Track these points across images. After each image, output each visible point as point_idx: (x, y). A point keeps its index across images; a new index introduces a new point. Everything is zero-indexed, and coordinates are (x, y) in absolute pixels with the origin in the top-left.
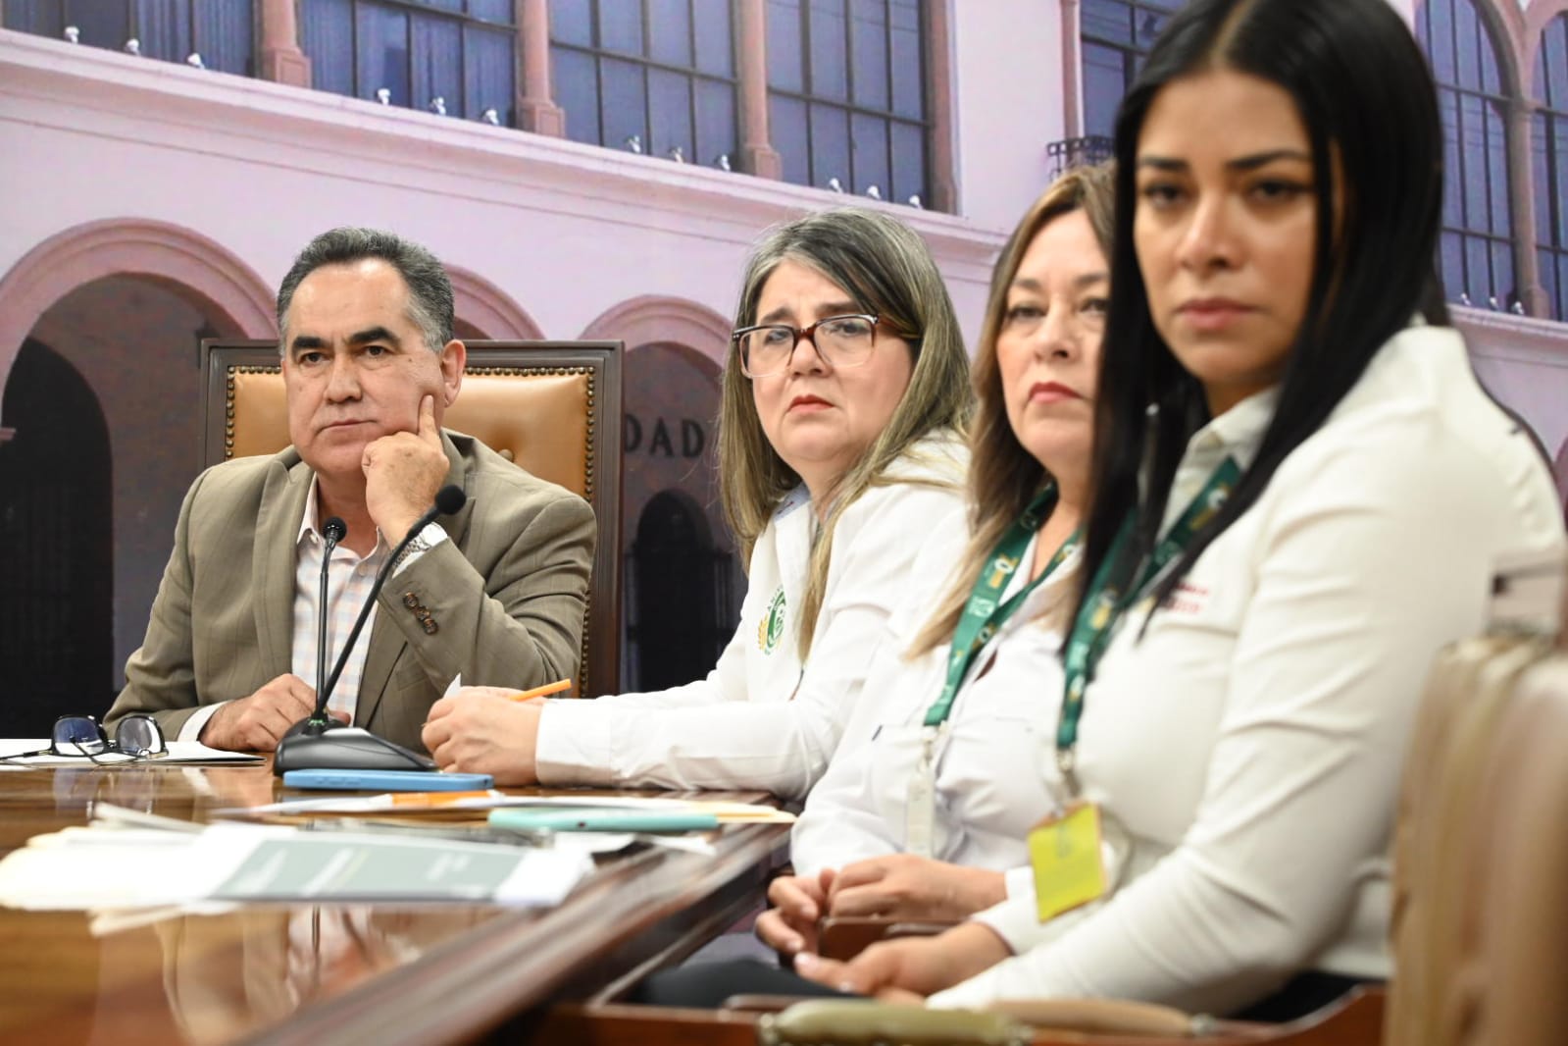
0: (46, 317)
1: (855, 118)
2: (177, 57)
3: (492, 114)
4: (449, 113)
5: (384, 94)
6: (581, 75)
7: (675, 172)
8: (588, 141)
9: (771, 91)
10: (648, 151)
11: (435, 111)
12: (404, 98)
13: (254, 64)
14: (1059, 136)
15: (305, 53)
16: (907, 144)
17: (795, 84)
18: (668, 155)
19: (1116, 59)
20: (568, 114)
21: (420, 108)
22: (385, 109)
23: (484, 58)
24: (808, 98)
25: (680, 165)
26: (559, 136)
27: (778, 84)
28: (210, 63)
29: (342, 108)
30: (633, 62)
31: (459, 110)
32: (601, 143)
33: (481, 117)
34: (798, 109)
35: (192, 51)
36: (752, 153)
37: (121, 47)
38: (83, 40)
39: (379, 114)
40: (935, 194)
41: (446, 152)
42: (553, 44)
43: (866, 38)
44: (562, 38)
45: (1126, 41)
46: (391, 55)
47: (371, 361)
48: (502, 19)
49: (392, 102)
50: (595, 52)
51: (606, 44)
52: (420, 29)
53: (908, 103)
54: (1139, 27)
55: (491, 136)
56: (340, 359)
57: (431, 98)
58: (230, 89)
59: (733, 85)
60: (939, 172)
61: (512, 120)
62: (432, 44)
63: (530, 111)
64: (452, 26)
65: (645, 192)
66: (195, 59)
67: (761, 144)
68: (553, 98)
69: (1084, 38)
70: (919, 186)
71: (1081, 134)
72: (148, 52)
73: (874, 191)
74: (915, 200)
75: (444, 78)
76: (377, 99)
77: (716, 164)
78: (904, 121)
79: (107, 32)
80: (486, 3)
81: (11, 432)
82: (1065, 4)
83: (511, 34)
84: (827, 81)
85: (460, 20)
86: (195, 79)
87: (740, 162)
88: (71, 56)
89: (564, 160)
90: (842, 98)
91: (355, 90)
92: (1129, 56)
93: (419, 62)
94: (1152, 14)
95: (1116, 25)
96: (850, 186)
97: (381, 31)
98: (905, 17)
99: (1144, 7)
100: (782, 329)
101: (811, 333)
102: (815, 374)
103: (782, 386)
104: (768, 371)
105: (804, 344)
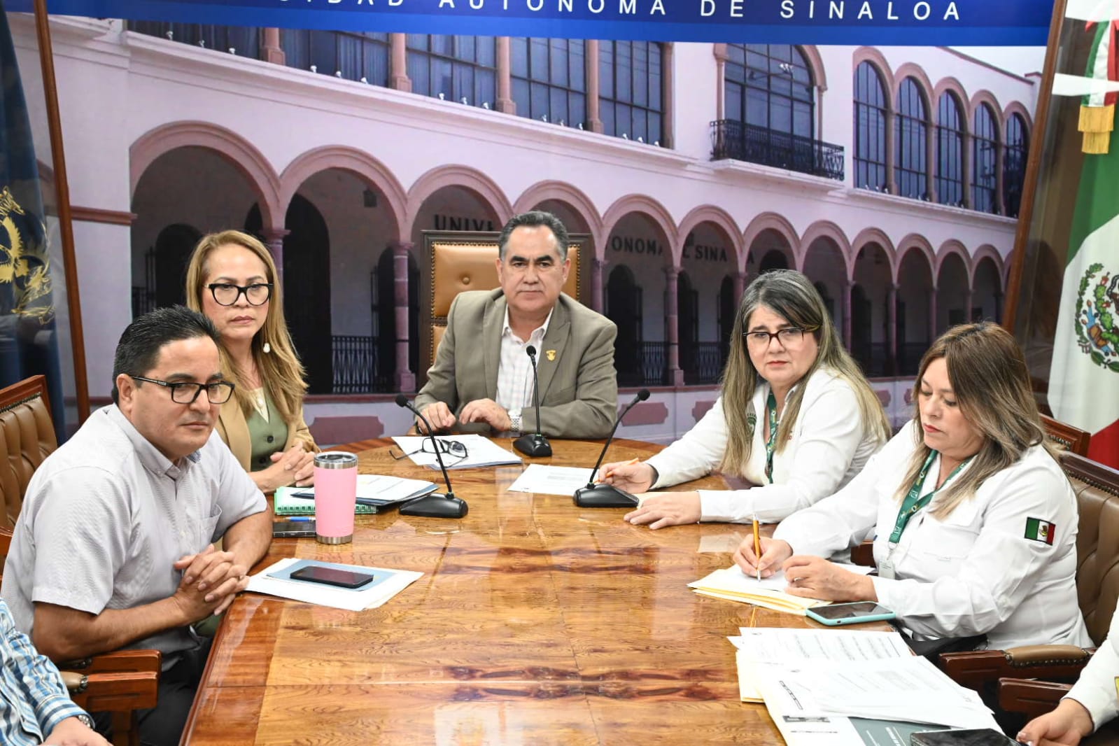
0: (303, 185)
1: (634, 109)
2: (356, 79)
3: (486, 105)
4: (469, 104)
5: (442, 95)
6: (523, 88)
7: (561, 130)
8: (525, 116)
9: (600, 98)
10: (549, 120)
11: (462, 103)
12: (450, 97)
13: (388, 82)
14: (715, 119)
15: (409, 78)
16: (654, 121)
17: (610, 95)
18: (558, 123)
19: (738, 88)
20: (517, 104)
21: (456, 101)
22: (442, 102)
23: (483, 82)
24: (614, 101)
25: (562, 127)
26: (513, 114)
27: (604, 95)
28: (371, 82)
29: (424, 101)
30: (544, 84)
31: (472, 102)
32: (531, 117)
33: (481, 106)
34: (611, 105)
35: (363, 76)
36: (592, 122)
37: (334, 74)
38: (318, 71)
39: (439, 104)
40: (665, 141)
41: (466, 119)
42: (512, 77)
43: (639, 76)
44: (515, 74)
45: (742, 81)
46: (445, 79)
48: (491, 65)
49: (445, 99)
50: (529, 80)
51: (534, 76)
52: (457, 69)
53: (655, 104)
54: (747, 75)
55: (484, 113)
56: (531, 265)
57: (461, 97)
58: (378, 92)
59: (585, 95)
60: (666, 131)
61: (494, 107)
62: (462, 74)
63: (502, 104)
64: (470, 68)
65: (549, 137)
66: (364, 80)
67: (595, 119)
68: (511, 98)
69: (726, 80)
70: (658, 137)
71: (723, 118)
72: (345, 76)
73: (640, 139)
74: (657, 143)
75: (466, 89)
76: (439, 97)
77: (577, 127)
78: (653, 111)
79: (328, 68)
80: (484, 59)
81: (288, 232)
82: (719, 66)
83: (495, 72)
84: (623, 94)
85: (473, 66)
86: (363, 88)
87: (587, 126)
88: (312, 77)
89: (515, 124)
90: (628, 101)
91: (429, 94)
92: (743, 87)
93: (456, 83)
94: (753, 71)
95: (738, 74)
96: (631, 138)
97: (441, 70)
98: (654, 69)
99: (749, 68)
100: (762, 333)
101: (776, 335)
102: (780, 352)
103: (764, 355)
104: (757, 348)
105: (774, 339)
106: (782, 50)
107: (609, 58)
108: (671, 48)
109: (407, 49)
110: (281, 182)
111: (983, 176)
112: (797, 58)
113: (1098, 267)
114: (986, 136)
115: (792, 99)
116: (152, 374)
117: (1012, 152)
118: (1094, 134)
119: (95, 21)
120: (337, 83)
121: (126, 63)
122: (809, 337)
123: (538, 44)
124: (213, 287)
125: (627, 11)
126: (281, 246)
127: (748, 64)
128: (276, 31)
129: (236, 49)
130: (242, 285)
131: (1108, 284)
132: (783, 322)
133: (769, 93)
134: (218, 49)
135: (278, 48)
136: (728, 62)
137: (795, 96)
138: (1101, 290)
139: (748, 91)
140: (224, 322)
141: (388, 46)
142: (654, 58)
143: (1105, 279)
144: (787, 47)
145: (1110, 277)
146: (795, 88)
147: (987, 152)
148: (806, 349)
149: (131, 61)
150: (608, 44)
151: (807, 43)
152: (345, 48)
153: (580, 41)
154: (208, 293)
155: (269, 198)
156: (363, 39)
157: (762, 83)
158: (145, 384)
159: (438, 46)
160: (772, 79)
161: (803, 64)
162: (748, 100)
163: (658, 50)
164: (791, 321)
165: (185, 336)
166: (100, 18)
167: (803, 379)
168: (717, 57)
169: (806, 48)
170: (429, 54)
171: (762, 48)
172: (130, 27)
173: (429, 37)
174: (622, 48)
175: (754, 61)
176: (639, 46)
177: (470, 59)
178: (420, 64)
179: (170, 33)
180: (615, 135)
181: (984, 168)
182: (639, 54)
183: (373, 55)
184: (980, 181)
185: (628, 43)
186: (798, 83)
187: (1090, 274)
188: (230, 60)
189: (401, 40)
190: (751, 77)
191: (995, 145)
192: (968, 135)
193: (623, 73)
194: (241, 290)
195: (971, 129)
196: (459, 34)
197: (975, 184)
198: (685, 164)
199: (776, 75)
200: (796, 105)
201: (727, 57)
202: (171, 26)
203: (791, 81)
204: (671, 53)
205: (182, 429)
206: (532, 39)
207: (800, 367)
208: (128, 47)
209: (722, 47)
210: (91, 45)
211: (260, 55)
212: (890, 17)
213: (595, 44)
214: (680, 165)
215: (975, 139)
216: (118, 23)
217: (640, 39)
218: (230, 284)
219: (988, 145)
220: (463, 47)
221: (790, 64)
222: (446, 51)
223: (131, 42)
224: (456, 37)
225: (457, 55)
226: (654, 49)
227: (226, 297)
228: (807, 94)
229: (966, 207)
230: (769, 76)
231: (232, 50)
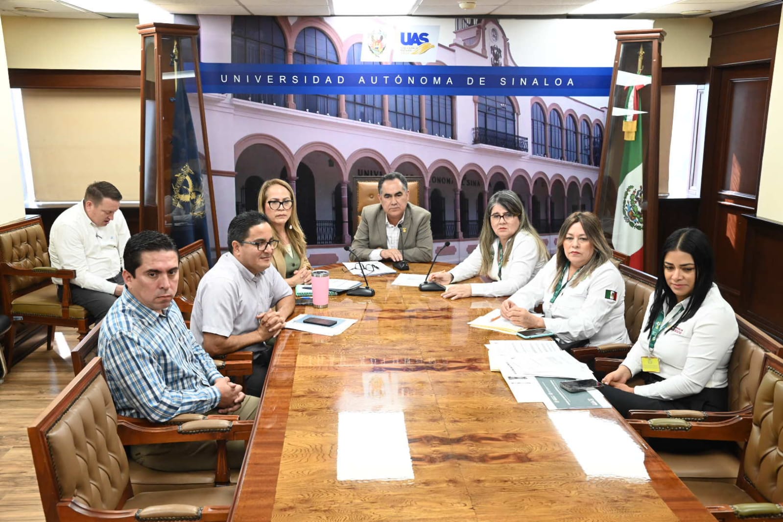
0: (304, 158)
1: (440, 124)
2: (325, 114)
3: (379, 123)
4: (371, 123)
5: (360, 120)
6: (394, 116)
7: (410, 133)
8: (395, 127)
9: (426, 119)
10: (405, 129)
11: (369, 123)
12: (363, 120)
13: (338, 115)
14: (474, 127)
15: (347, 113)
16: (449, 128)
17: (430, 118)
18: (409, 130)
19: (484, 114)
20: (392, 123)
21: (366, 122)
23: (377, 114)
24: (432, 120)
25: (411, 132)
26: (390, 127)
27: (428, 118)
28: (331, 115)
29: (353, 122)
30: (403, 114)
31: (373, 122)
32: (397, 128)
33: (377, 123)
34: (430, 122)
37: (316, 112)
38: (309, 111)
39: (359, 123)
40: (453, 136)
41: (370, 129)
42: (389, 111)
43: (442, 110)
44: (391, 110)
45: (485, 111)
46: (361, 113)
47: (398, 197)
48: (380, 107)
49: (362, 121)
50: (396, 112)
51: (398, 111)
52: (366, 109)
53: (449, 121)
54: (487, 109)
55: (378, 127)
56: (393, 197)
57: (368, 120)
58: (334, 119)
59: (420, 118)
60: (454, 134)
61: (382, 124)
62: (369, 111)
63: (385, 123)
64: (372, 109)
65: (405, 136)
66: (328, 114)
67: (424, 128)
68: (389, 120)
69: (478, 111)
70: (451, 135)
71: (478, 127)
72: (320, 113)
73: (443, 136)
74: (450, 138)
75: (370, 117)
77: (417, 131)
78: (448, 124)
79: (313, 110)
80: (378, 104)
81: (298, 178)
82: (475, 105)
83: (382, 109)
84: (435, 117)
85: (373, 107)
86: (328, 118)
87: (420, 131)
88: (307, 114)
89: (391, 131)
90: (438, 120)
91: (355, 119)
92: (486, 114)
93: (366, 115)
94: (490, 107)
95: (483, 109)
96: (439, 135)
97: (360, 109)
98: (449, 107)
99: (488, 106)
100: (497, 216)
101: (503, 217)
102: (504, 224)
103: (498, 225)
104: (495, 222)
105: (502, 218)
106: (501, 98)
107: (429, 103)
108: (455, 98)
109: (346, 101)
110: (295, 157)
111: (585, 150)
112: (507, 101)
113: (631, 187)
114: (586, 133)
115: (506, 119)
116: (247, 240)
117: (596, 140)
118: (629, 132)
119: (221, 95)
120: (317, 116)
121: (232, 111)
122: (516, 218)
123: (400, 98)
124: (270, 202)
125: (437, 83)
126: (295, 184)
127: (488, 104)
128: (292, 95)
130: (281, 201)
131: (636, 194)
132: (506, 211)
133: (496, 116)
134: (269, 104)
135: (293, 103)
136: (479, 103)
137: (507, 117)
138: (633, 196)
139: (488, 115)
140: (274, 217)
141: (338, 100)
142: (448, 102)
143: (634, 192)
144: (503, 97)
145: (636, 191)
146: (507, 114)
147: (586, 140)
148: (516, 223)
149: (235, 110)
150: (429, 97)
151: (512, 95)
152: (320, 102)
153: (418, 96)
154: (267, 205)
155: (290, 165)
156: (327, 98)
157: (493, 112)
158: (245, 244)
159: (359, 99)
160: (498, 110)
161: (510, 104)
162: (488, 119)
163: (450, 99)
164: (509, 211)
165: (259, 223)
166: (223, 94)
167: (513, 236)
168: (474, 101)
169: (511, 97)
170: (355, 103)
171: (493, 97)
172: (234, 97)
173: (355, 96)
174: (435, 99)
175: (490, 103)
176: (442, 97)
177: (372, 105)
178: (351, 107)
179: (250, 98)
180: (433, 134)
181: (585, 146)
182: (442, 101)
183: (332, 104)
184: (584, 152)
185: (437, 96)
186: (508, 112)
187: (628, 190)
188: (274, 108)
189: (343, 98)
190: (489, 110)
191: (589, 137)
192: (578, 133)
193: (435, 109)
194: (281, 203)
195: (579, 130)
196: (367, 94)
197: (581, 153)
198: (462, 146)
199: (499, 109)
200: (508, 121)
201: (479, 101)
202: (250, 95)
203: (506, 111)
204: (455, 100)
205: (261, 260)
206: (398, 96)
207: (511, 230)
208: (233, 105)
209: (477, 97)
210: (220, 105)
211: (286, 105)
212: (545, 84)
213: (424, 97)
214: (460, 146)
215: (581, 134)
216: (230, 95)
217: (442, 95)
218: (276, 201)
219: (586, 137)
220: (369, 99)
221: (505, 104)
222: (362, 100)
223: (234, 103)
224: (366, 96)
225: (366, 103)
226: (448, 98)
227: (275, 206)
228: (512, 116)
229: (578, 162)
230: (496, 109)
231: (275, 104)
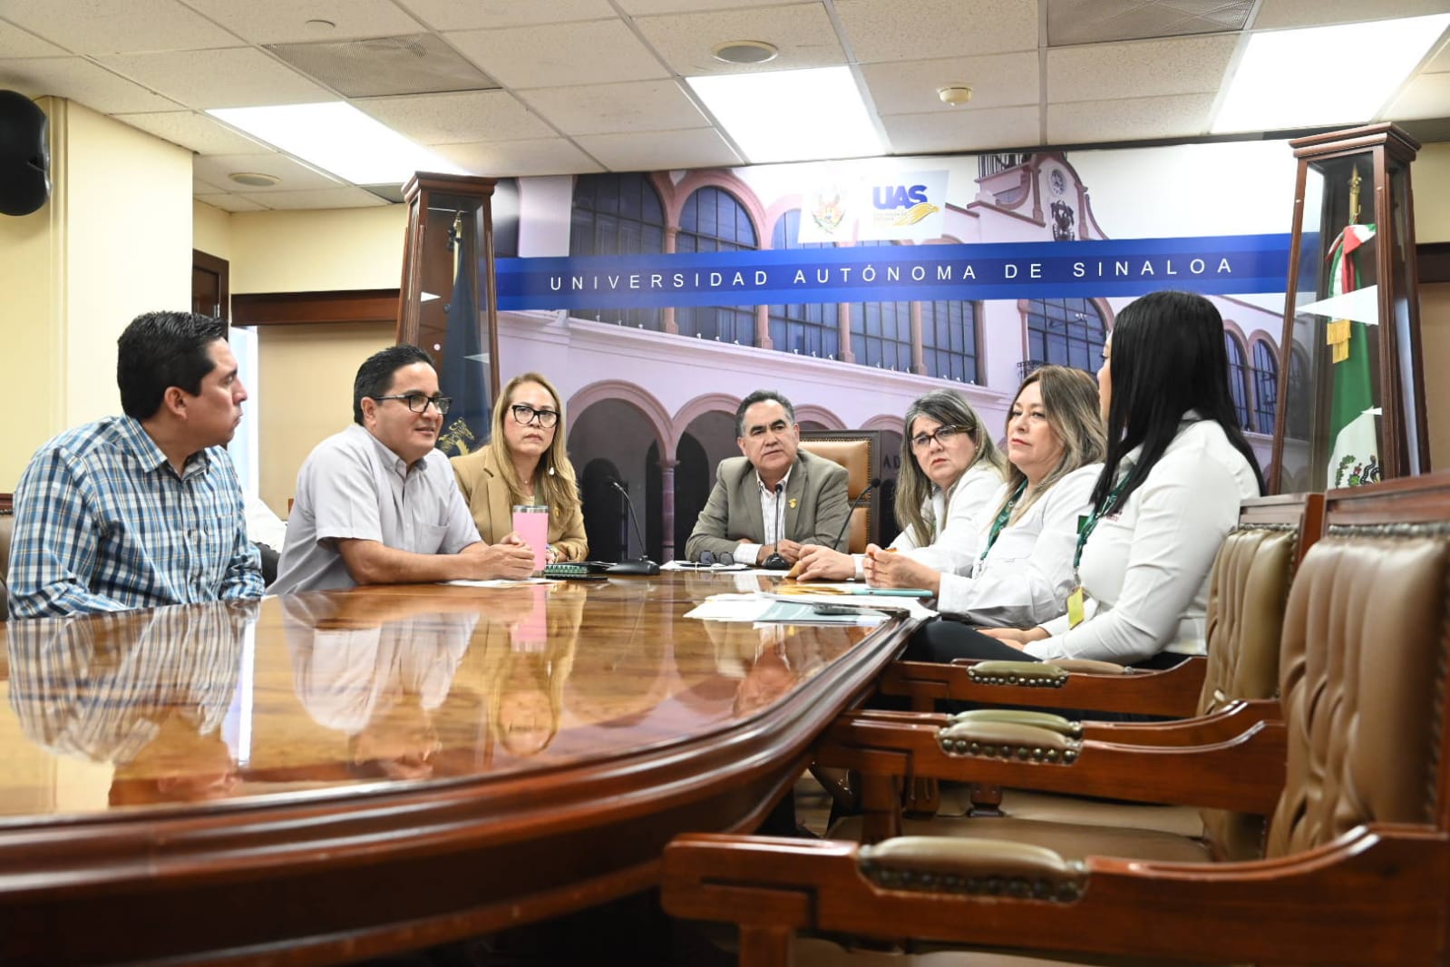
0: (690, 425)
1: (952, 355)
2: (731, 341)
3: (831, 356)
4: (817, 356)
5: (796, 351)
6: (860, 342)
7: (892, 374)
8: (862, 364)
9: (924, 347)
10: (882, 367)
11: (812, 356)
12: (802, 352)
13: (755, 343)
14: (1021, 360)
15: (771, 338)
16: (969, 364)
17: (932, 344)
18: (889, 368)
19: (1041, 335)
20: (856, 356)
21: (807, 355)
22: (797, 356)
23: (829, 339)
24: (935, 349)
25: (893, 372)
26: (853, 362)
27: (927, 344)
28: (741, 343)
29: (783, 356)
30: (877, 338)
31: (820, 355)
32: (867, 364)
33: (827, 357)
34: (933, 352)
35: (735, 339)
36: (917, 367)
37: (714, 339)
38: (702, 337)
39: (794, 358)
40: (979, 379)
41: (816, 369)
42: (851, 333)
43: (955, 329)
44: (855, 331)
45: (1042, 328)
46: (798, 338)
47: (778, 431)
48: (834, 326)
49: (799, 353)
50: (865, 335)
51: (869, 332)
52: (808, 330)
53: (970, 350)
54: (1048, 324)
55: (831, 363)
56: (769, 431)
57: (811, 351)
58: (747, 351)
59: (911, 345)
60: (980, 371)
61: (837, 358)
62: (812, 334)
63: (843, 355)
64: (818, 329)
65: (882, 380)
66: (736, 342)
67: (920, 364)
68: (851, 350)
69: (1029, 328)
70: (974, 377)
71: (1028, 359)
72: (722, 340)
73: (958, 379)
74: (972, 382)
75: (816, 344)
76: (794, 352)
77: (905, 371)
78: (968, 356)
79: (709, 335)
80: (829, 320)
81: (678, 462)
82: (1023, 318)
83: (837, 330)
84: (942, 343)
85: (821, 326)
86: (736, 349)
87: (913, 370)
88: (699, 343)
89: (855, 370)
90: (947, 349)
91: (786, 350)
92: (1045, 334)
93: (807, 341)
94: (1052, 320)
95: (1040, 324)
96: (951, 378)
97: (796, 331)
98: (968, 322)
99: (1049, 318)
100: (925, 438)
101: (934, 436)
102: (939, 450)
103: (927, 458)
104: (921, 452)
105: (933, 440)
106: (1077, 303)
107: (930, 315)
108: (982, 305)
109: (770, 316)
110: (674, 424)
111: (1267, 403)
112: (1089, 308)
113: (1349, 459)
114: (1266, 368)
115: (1088, 342)
116: (390, 394)
117: (1291, 382)
118: (1338, 345)
119: (548, 312)
120: (717, 346)
121: (566, 341)
123: (872, 308)
124: (515, 408)
125: (944, 278)
126: (672, 474)
127: (1048, 314)
128: (672, 310)
129: (643, 324)
130: (536, 409)
132: (937, 425)
133: (1068, 338)
134: (630, 325)
135: (673, 322)
136: (1029, 313)
137: (1090, 339)
138: (1354, 479)
139: (1049, 336)
141: (754, 315)
142: (968, 312)
143: (1357, 469)
144: (1081, 300)
145: (1363, 467)
146: (1090, 333)
147: (1267, 383)
149: (571, 339)
150: (929, 304)
151: (1097, 296)
152: (723, 320)
153: (907, 303)
154: (510, 413)
155: (665, 438)
156: (736, 311)
157: (1061, 329)
158: (385, 402)
159: (793, 313)
160: (1069, 326)
161: (1096, 313)
162: (1049, 343)
163: (970, 307)
164: (945, 423)
165: (413, 362)
166: (552, 310)
168: (1020, 309)
169: (1097, 300)
170: (786, 319)
171: (1060, 302)
172: (571, 314)
173: (786, 307)
174: (941, 306)
175: (1053, 312)
176: (955, 305)
177: (819, 322)
178: (779, 327)
179: (598, 317)
180: (937, 376)
181: (1267, 396)
182: (955, 311)
183: (744, 324)
184: (1263, 408)
185: (946, 302)
186: (1092, 329)
187: (1343, 466)
188: (639, 333)
189: (764, 310)
190: (1051, 324)
191: (1274, 377)
192: (1249, 368)
193: (942, 327)
194: (536, 413)
195: (1251, 363)
196: (810, 303)
197: (1259, 410)
198: (999, 398)
199: (1073, 323)
200: (1091, 347)
201: (1030, 310)
202: (599, 312)
203: (1086, 327)
204: (982, 309)
206: (867, 304)
207: (956, 461)
208: (568, 329)
209: (1025, 302)
210: (545, 329)
211: (660, 327)
212: (1169, 272)
213: (918, 305)
214: (994, 399)
215: (1256, 371)
216: (563, 313)
217: (954, 299)
218: (529, 408)
219: (1267, 376)
220: (813, 312)
221: (1084, 313)
222: (799, 315)
223: (571, 325)
224: (807, 306)
225: (808, 319)
226: (967, 306)
227: (524, 418)
228: (1100, 337)
229: (1252, 430)
230: (1067, 323)
231: (641, 326)
